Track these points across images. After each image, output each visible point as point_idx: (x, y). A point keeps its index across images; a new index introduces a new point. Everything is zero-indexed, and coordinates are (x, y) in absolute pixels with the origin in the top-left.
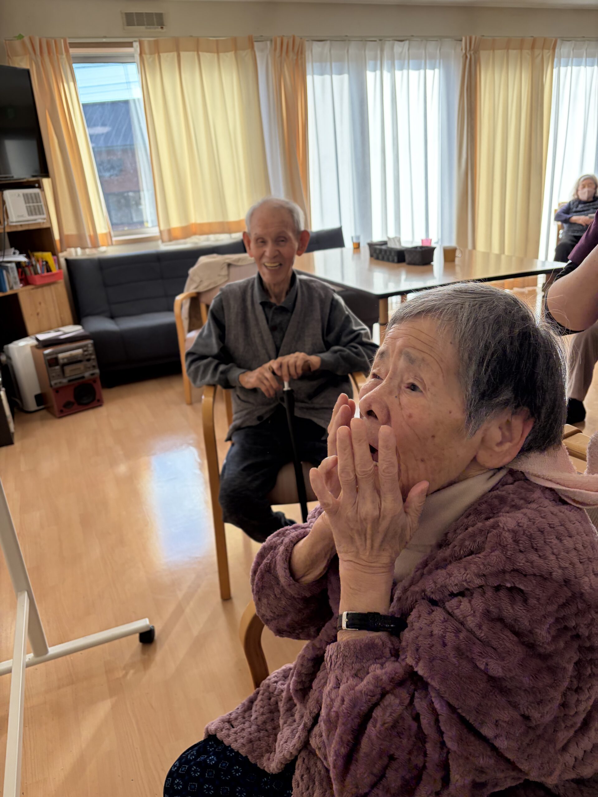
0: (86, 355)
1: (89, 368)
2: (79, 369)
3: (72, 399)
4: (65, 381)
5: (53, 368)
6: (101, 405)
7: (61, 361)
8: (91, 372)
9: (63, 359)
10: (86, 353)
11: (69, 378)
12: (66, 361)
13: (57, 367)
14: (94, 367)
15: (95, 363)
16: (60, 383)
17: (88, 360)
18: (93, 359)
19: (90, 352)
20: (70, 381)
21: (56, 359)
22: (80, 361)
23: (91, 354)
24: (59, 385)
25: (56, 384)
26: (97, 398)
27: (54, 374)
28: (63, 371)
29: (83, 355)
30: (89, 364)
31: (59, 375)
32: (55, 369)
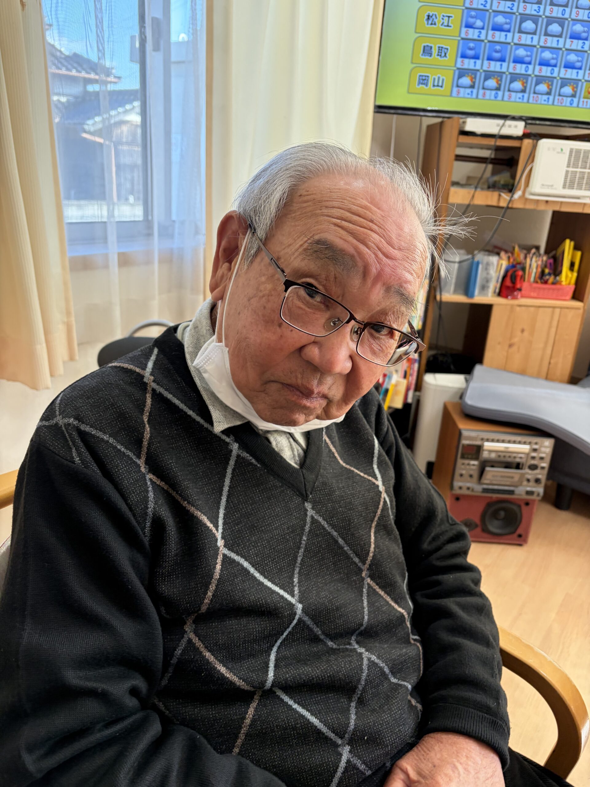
0: (533, 458)
1: (528, 480)
2: (512, 477)
3: (476, 519)
4: (478, 488)
5: (466, 462)
6: (520, 545)
7: (485, 455)
8: (529, 489)
9: (490, 451)
10: (534, 454)
11: (485, 486)
12: (493, 455)
13: (476, 463)
14: (537, 481)
15: (542, 475)
16: (468, 488)
17: (533, 467)
18: (543, 468)
19: (543, 455)
20: (485, 490)
21: (478, 449)
22: (518, 466)
23: (542, 458)
24: (464, 492)
25: (460, 488)
26: (519, 531)
27: (464, 472)
28: (482, 472)
29: (528, 454)
30: (530, 474)
31: (471, 476)
32: (469, 464)
